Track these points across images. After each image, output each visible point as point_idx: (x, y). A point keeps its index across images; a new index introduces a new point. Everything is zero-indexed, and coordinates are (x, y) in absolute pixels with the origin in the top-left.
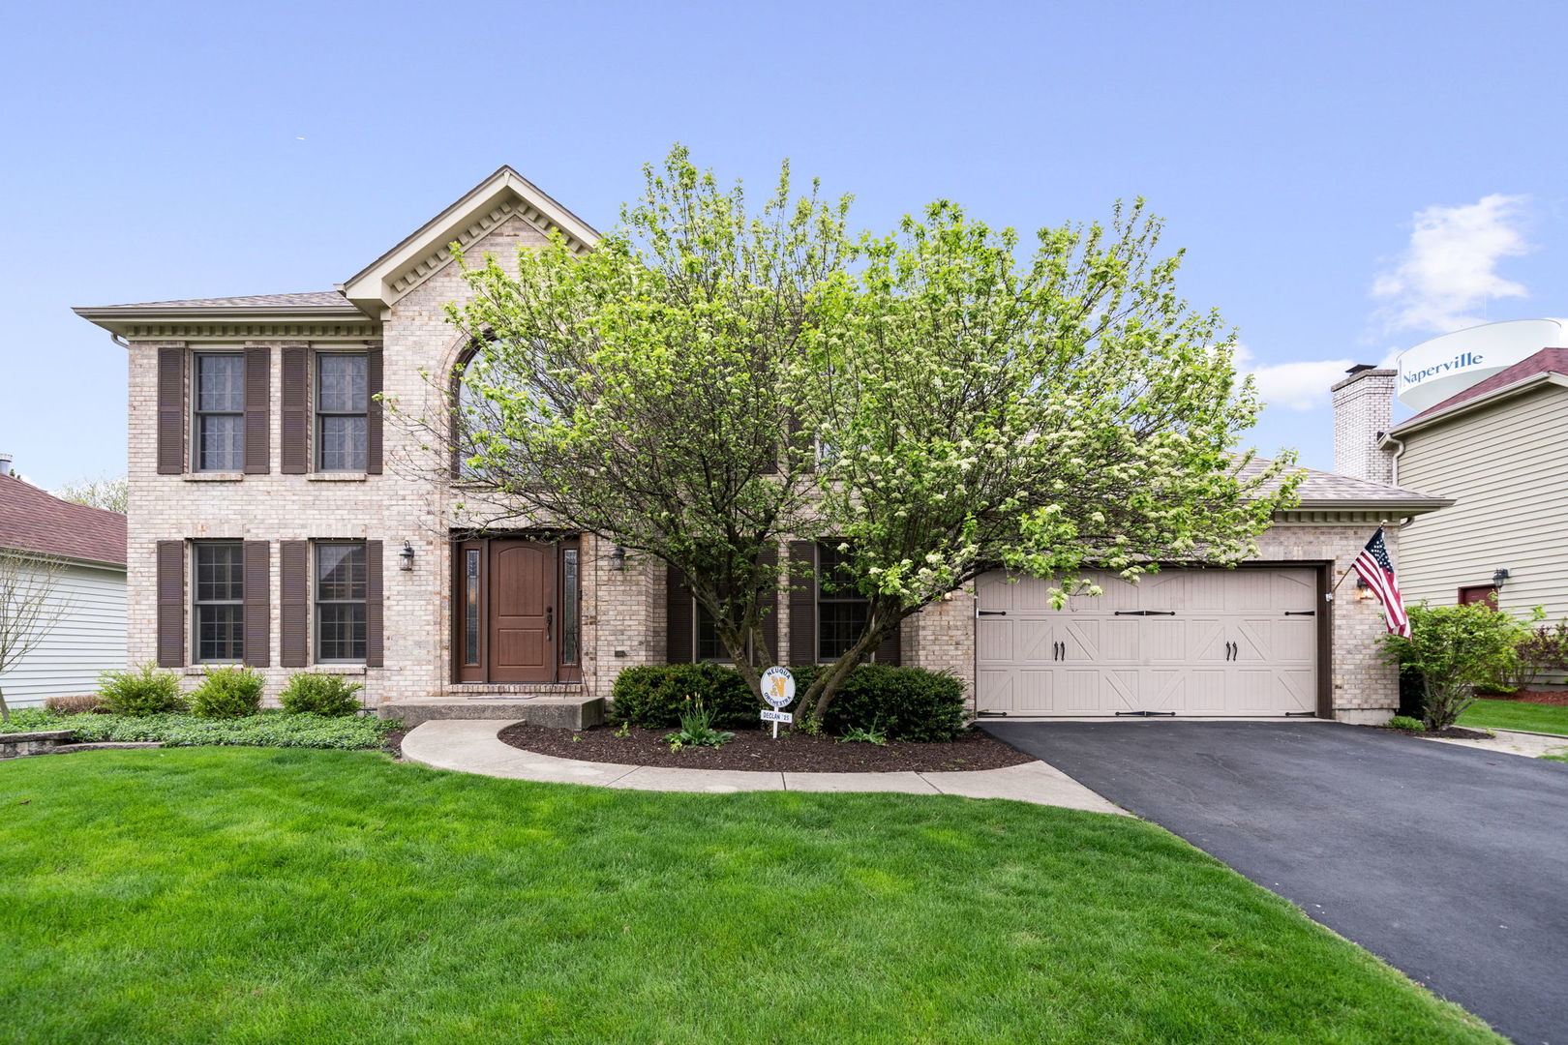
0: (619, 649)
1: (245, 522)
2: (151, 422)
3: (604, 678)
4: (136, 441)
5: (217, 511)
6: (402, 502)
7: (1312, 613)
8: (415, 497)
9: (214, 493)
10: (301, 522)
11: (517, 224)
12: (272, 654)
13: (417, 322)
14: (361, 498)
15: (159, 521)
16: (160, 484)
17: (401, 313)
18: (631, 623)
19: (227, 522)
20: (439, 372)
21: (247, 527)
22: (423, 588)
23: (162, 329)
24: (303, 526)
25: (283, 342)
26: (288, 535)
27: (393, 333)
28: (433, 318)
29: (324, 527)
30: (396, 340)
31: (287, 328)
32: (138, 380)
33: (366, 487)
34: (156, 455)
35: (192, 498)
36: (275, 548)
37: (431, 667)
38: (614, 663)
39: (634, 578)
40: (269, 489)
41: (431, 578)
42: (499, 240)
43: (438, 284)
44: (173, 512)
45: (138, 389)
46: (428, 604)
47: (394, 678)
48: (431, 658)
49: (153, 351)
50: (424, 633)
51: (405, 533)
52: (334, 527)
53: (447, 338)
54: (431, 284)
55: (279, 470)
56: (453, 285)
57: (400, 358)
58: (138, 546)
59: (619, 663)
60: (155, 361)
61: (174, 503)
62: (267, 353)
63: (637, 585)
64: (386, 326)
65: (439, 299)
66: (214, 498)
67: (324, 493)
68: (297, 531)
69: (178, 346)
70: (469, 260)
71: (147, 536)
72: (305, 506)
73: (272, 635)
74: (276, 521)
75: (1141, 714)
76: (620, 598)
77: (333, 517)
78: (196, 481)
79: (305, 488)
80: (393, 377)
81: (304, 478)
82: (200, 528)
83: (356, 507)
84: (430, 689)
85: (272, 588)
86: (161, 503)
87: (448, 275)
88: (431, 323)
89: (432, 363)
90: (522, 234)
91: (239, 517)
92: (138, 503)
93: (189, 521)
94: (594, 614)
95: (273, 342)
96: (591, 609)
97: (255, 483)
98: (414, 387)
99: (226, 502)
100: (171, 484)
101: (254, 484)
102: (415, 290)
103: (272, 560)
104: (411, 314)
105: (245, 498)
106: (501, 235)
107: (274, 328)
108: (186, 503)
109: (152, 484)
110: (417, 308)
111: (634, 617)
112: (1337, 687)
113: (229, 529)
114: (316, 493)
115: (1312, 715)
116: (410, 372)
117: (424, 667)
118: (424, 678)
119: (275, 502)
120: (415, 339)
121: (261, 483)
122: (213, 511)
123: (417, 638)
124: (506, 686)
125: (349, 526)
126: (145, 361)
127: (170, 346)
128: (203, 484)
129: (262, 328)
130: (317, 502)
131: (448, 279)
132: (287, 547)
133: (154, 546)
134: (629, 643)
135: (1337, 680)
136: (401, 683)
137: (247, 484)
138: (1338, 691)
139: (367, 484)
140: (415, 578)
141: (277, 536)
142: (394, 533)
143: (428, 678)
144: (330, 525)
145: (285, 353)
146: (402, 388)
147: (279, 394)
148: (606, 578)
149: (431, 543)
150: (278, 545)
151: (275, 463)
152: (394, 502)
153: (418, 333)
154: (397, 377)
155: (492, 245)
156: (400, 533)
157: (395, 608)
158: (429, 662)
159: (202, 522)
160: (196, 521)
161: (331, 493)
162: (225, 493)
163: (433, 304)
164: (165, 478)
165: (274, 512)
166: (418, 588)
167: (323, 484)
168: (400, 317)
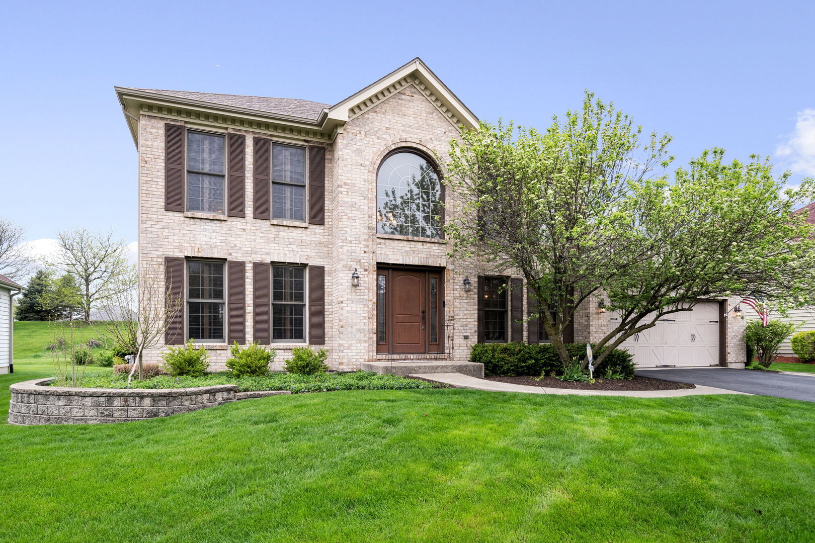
0: (465, 334)
1: (228, 248)
2: (159, 174)
3: (458, 351)
4: (148, 185)
5: (209, 240)
6: (349, 245)
7: (717, 322)
8: (357, 242)
9: (207, 227)
10: (266, 251)
11: (413, 90)
12: (247, 336)
13: (358, 137)
14: (304, 238)
15: (165, 243)
16: (167, 217)
17: (349, 130)
18: (471, 320)
19: (215, 247)
20: (372, 169)
21: (230, 251)
22: (362, 297)
23: (170, 110)
24: (268, 254)
25: (254, 133)
26: (258, 258)
27: (345, 142)
28: (368, 136)
29: (282, 255)
30: (346, 146)
31: (259, 125)
32: (149, 143)
33: (308, 232)
34: (164, 197)
35: (190, 229)
36: (249, 267)
37: (367, 345)
38: (462, 342)
39: (472, 296)
40: (245, 228)
41: (367, 291)
42: (403, 97)
43: (370, 117)
44: (176, 238)
45: (149, 149)
46: (365, 307)
47: (345, 351)
48: (366, 339)
49: (161, 125)
50: (363, 324)
51: (352, 263)
52: (288, 256)
53: (375, 150)
54: (366, 116)
55: (252, 216)
56: (379, 118)
57: (349, 157)
58: (149, 259)
59: (465, 342)
60: (162, 132)
61: (177, 231)
62: (243, 138)
63: (473, 299)
64: (340, 137)
65: (370, 125)
66: (206, 230)
67: (281, 233)
68: (264, 257)
69: (179, 124)
70: (387, 105)
71: (156, 253)
72: (269, 241)
73: (247, 324)
74: (250, 249)
75: (664, 366)
76: (465, 306)
77: (287, 249)
78: (193, 218)
79: (269, 229)
80: (344, 168)
81: (268, 223)
82: (196, 250)
83: (301, 243)
84: (366, 357)
85: (247, 293)
86: (167, 230)
87: (376, 112)
88: (367, 139)
89: (367, 163)
90: (416, 96)
91: (224, 244)
92: (150, 229)
93: (188, 245)
94: (453, 315)
95: (247, 132)
96: (452, 312)
97: (235, 222)
98: (357, 176)
99: (215, 234)
100: (174, 218)
101: (233, 223)
102: (357, 118)
103: (247, 274)
104: (355, 131)
105: (228, 232)
106: (404, 94)
107: (251, 123)
108: (185, 232)
109: (160, 217)
110: (358, 129)
111: (472, 317)
112: (729, 353)
113: (218, 252)
114: (276, 233)
115: (717, 365)
116: (354, 167)
117: (362, 345)
118: (362, 351)
119: (249, 237)
120: (357, 147)
121: (239, 223)
122: (205, 239)
123: (358, 327)
124: (409, 355)
125: (298, 256)
126: (154, 131)
127: (173, 123)
128: (199, 220)
129: (242, 122)
130: (277, 239)
131: (375, 114)
132: (257, 266)
133: (162, 260)
134: (469, 331)
135: (729, 350)
136: (349, 354)
137: (229, 223)
138: (729, 355)
139: (308, 230)
140: (357, 291)
141: (250, 259)
142: (345, 263)
143: (365, 351)
144: (286, 254)
145: (255, 139)
146: (350, 175)
147: (252, 166)
148: (458, 295)
149: (367, 270)
150: (251, 265)
151: (249, 210)
152: (345, 244)
153: (359, 144)
154: (347, 169)
155: (399, 99)
156: (349, 263)
157: (346, 308)
158: (365, 342)
159: (197, 246)
160: (193, 245)
161: (285, 234)
162: (214, 228)
163: (367, 128)
164: (170, 214)
165: (248, 243)
166: (359, 297)
167: (281, 227)
168: (348, 132)
